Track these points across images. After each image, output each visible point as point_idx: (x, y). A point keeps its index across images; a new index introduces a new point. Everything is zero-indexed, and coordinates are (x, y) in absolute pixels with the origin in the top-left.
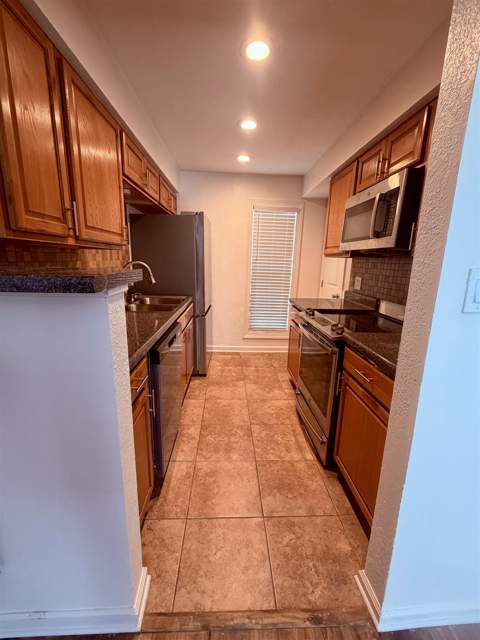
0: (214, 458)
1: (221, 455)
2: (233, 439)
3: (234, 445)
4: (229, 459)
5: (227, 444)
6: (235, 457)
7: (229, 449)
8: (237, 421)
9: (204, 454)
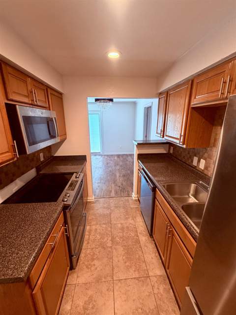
0: (128, 224)
1: (125, 226)
2: (121, 234)
3: (120, 231)
4: (121, 224)
5: (124, 231)
6: (119, 225)
7: (122, 229)
8: (121, 249)
9: (132, 226)
